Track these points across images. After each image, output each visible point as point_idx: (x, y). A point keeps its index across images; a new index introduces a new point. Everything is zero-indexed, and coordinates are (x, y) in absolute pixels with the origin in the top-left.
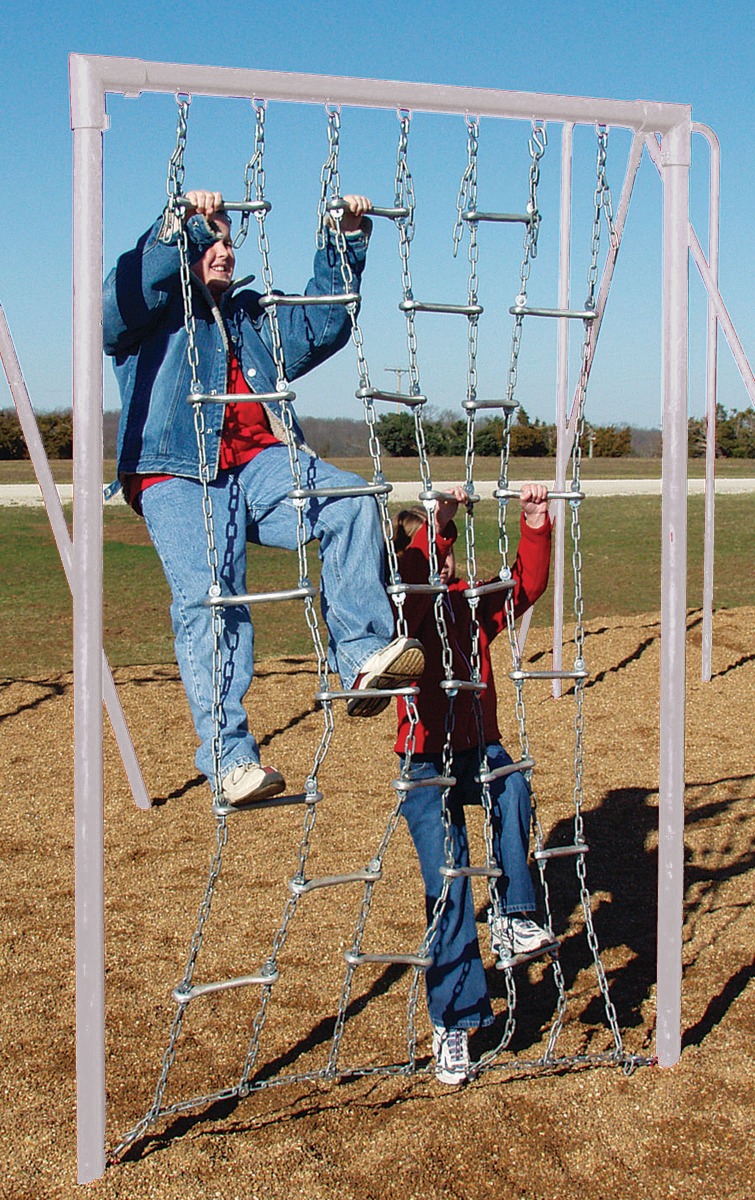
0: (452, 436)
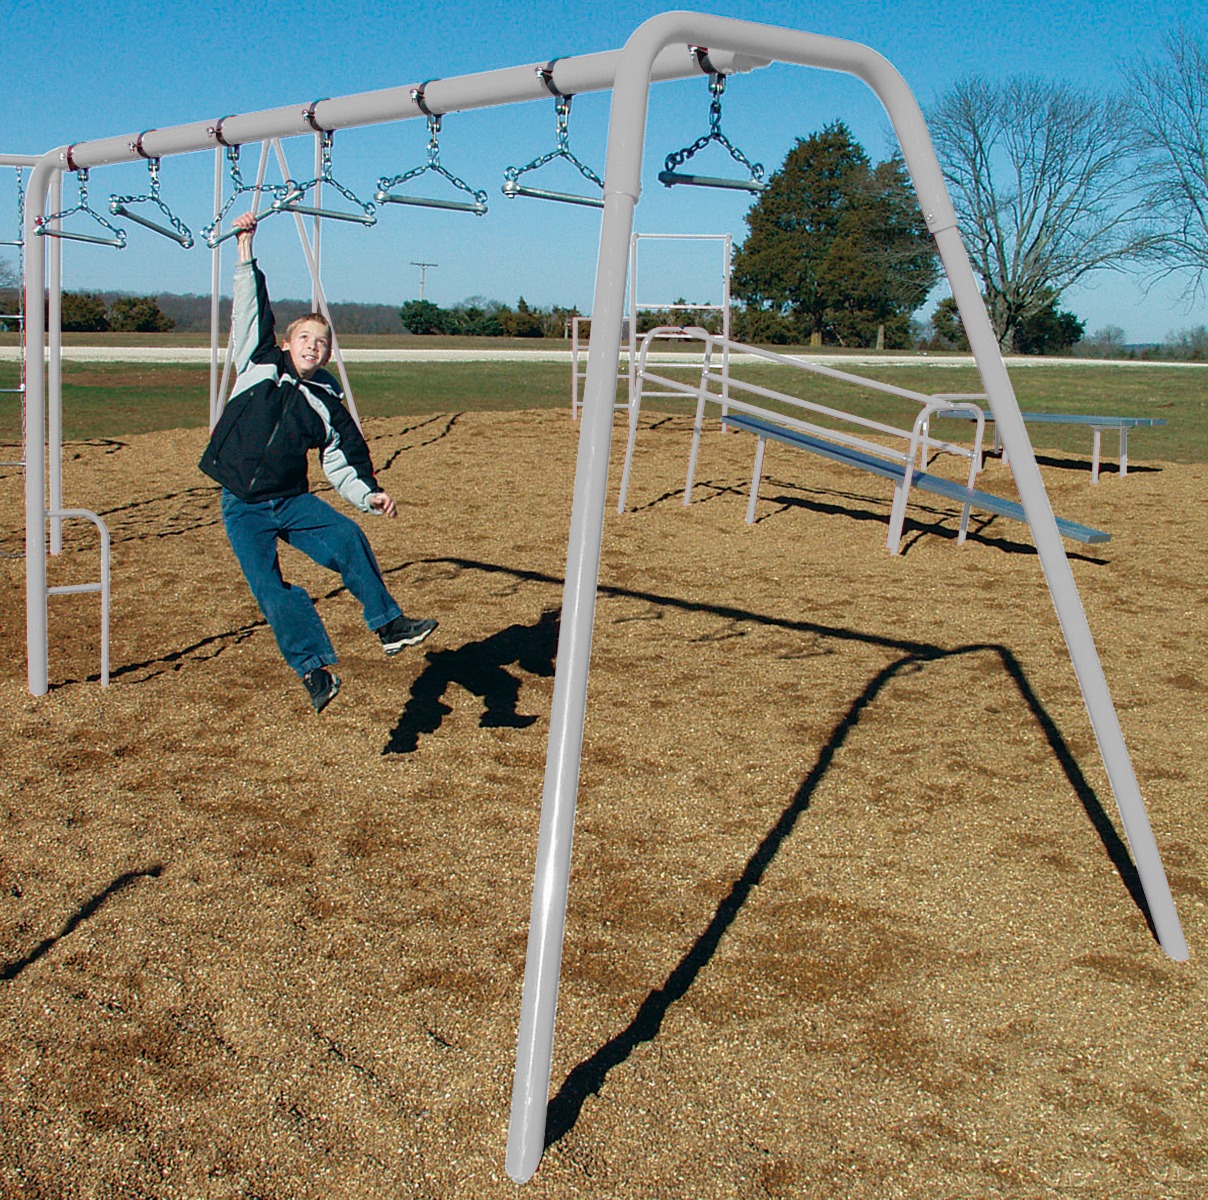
0: (466, 321)
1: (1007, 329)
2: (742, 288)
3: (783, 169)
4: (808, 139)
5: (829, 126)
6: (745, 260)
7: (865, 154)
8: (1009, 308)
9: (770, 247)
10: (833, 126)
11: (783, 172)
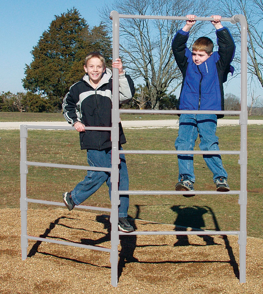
1: (156, 103)
2: (30, 84)
3: (49, 29)
4: (61, 16)
5: (70, 10)
6: (32, 72)
7: (86, 23)
8: (157, 93)
9: (44, 66)
10: (71, 10)
11: (49, 31)
